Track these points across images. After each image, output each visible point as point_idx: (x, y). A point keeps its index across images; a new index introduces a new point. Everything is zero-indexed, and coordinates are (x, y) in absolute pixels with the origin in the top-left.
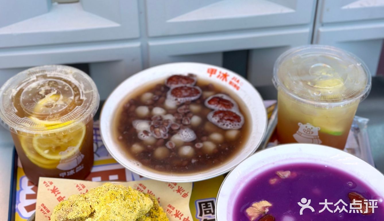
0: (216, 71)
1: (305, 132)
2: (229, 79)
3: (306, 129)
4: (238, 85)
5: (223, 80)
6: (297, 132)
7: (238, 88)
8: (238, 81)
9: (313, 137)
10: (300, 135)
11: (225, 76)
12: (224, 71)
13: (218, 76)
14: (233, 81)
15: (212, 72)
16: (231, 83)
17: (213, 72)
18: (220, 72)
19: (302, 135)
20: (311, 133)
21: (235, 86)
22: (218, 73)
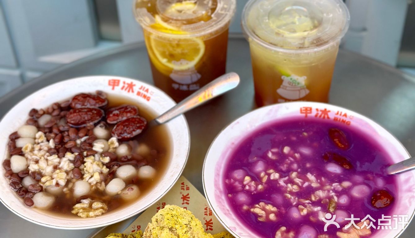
0: (119, 81)
1: (290, 84)
2: (136, 89)
3: (291, 81)
4: (148, 95)
5: (129, 91)
6: (282, 86)
7: (148, 99)
8: (147, 91)
9: (299, 89)
10: (285, 89)
11: (131, 87)
12: (129, 81)
13: (122, 88)
14: (141, 91)
15: (114, 84)
16: (139, 94)
17: (116, 84)
18: (124, 83)
19: (288, 88)
20: (296, 84)
21: (145, 97)
22: (121, 85)
